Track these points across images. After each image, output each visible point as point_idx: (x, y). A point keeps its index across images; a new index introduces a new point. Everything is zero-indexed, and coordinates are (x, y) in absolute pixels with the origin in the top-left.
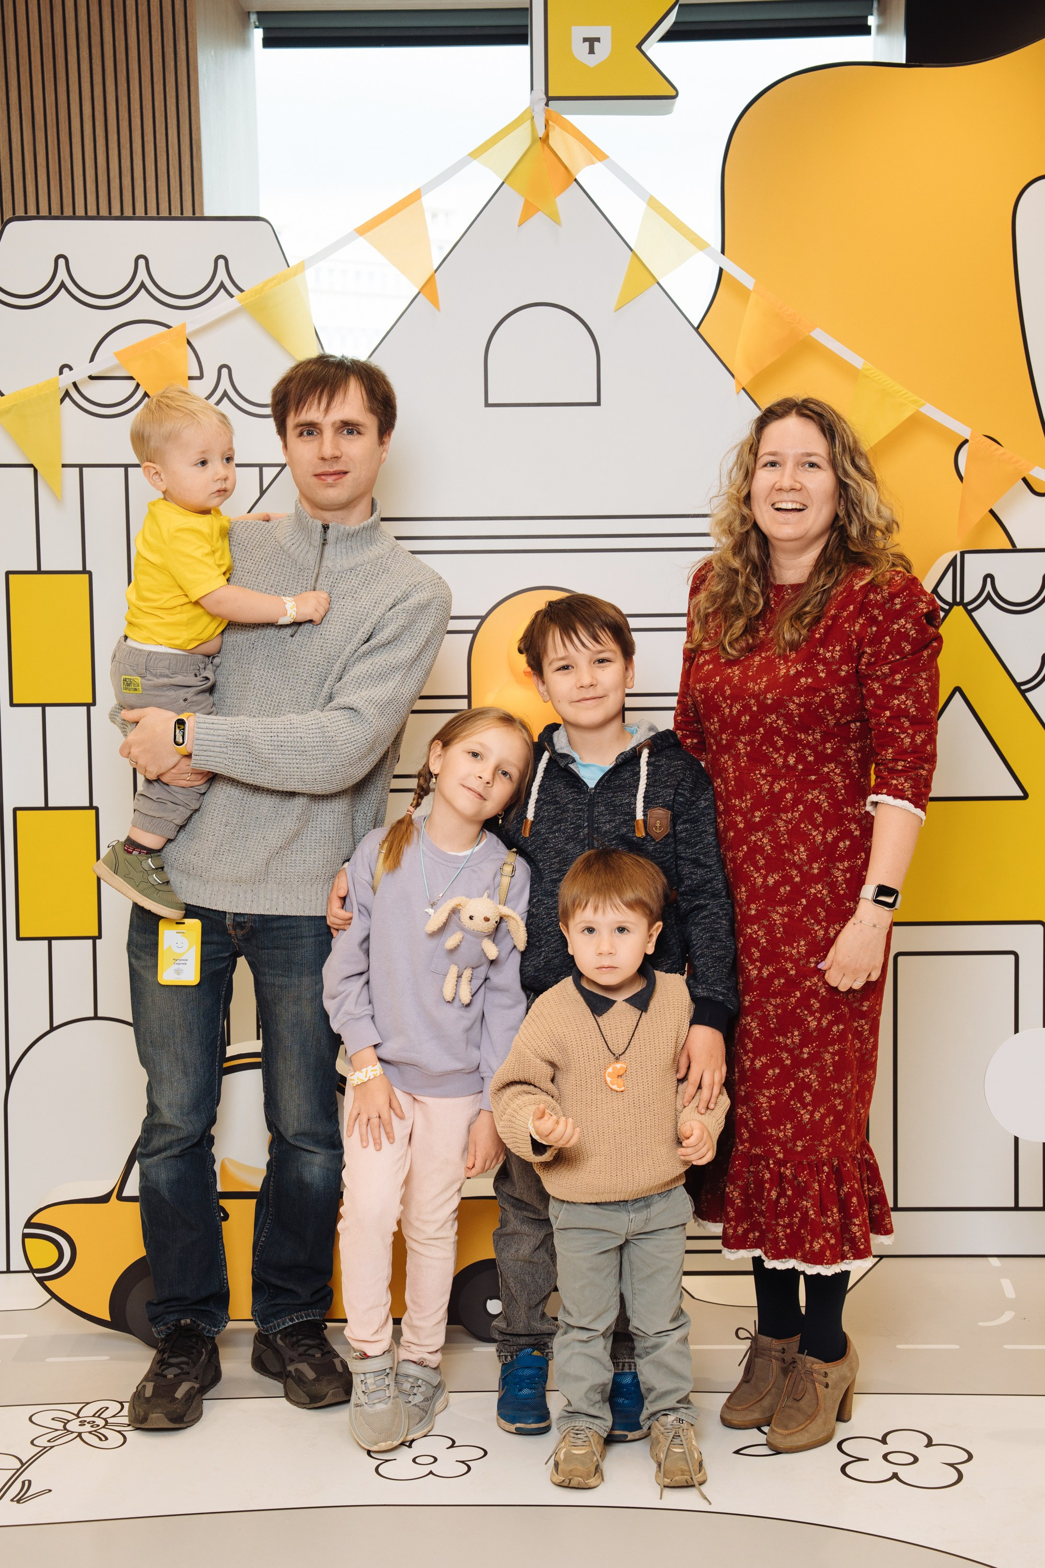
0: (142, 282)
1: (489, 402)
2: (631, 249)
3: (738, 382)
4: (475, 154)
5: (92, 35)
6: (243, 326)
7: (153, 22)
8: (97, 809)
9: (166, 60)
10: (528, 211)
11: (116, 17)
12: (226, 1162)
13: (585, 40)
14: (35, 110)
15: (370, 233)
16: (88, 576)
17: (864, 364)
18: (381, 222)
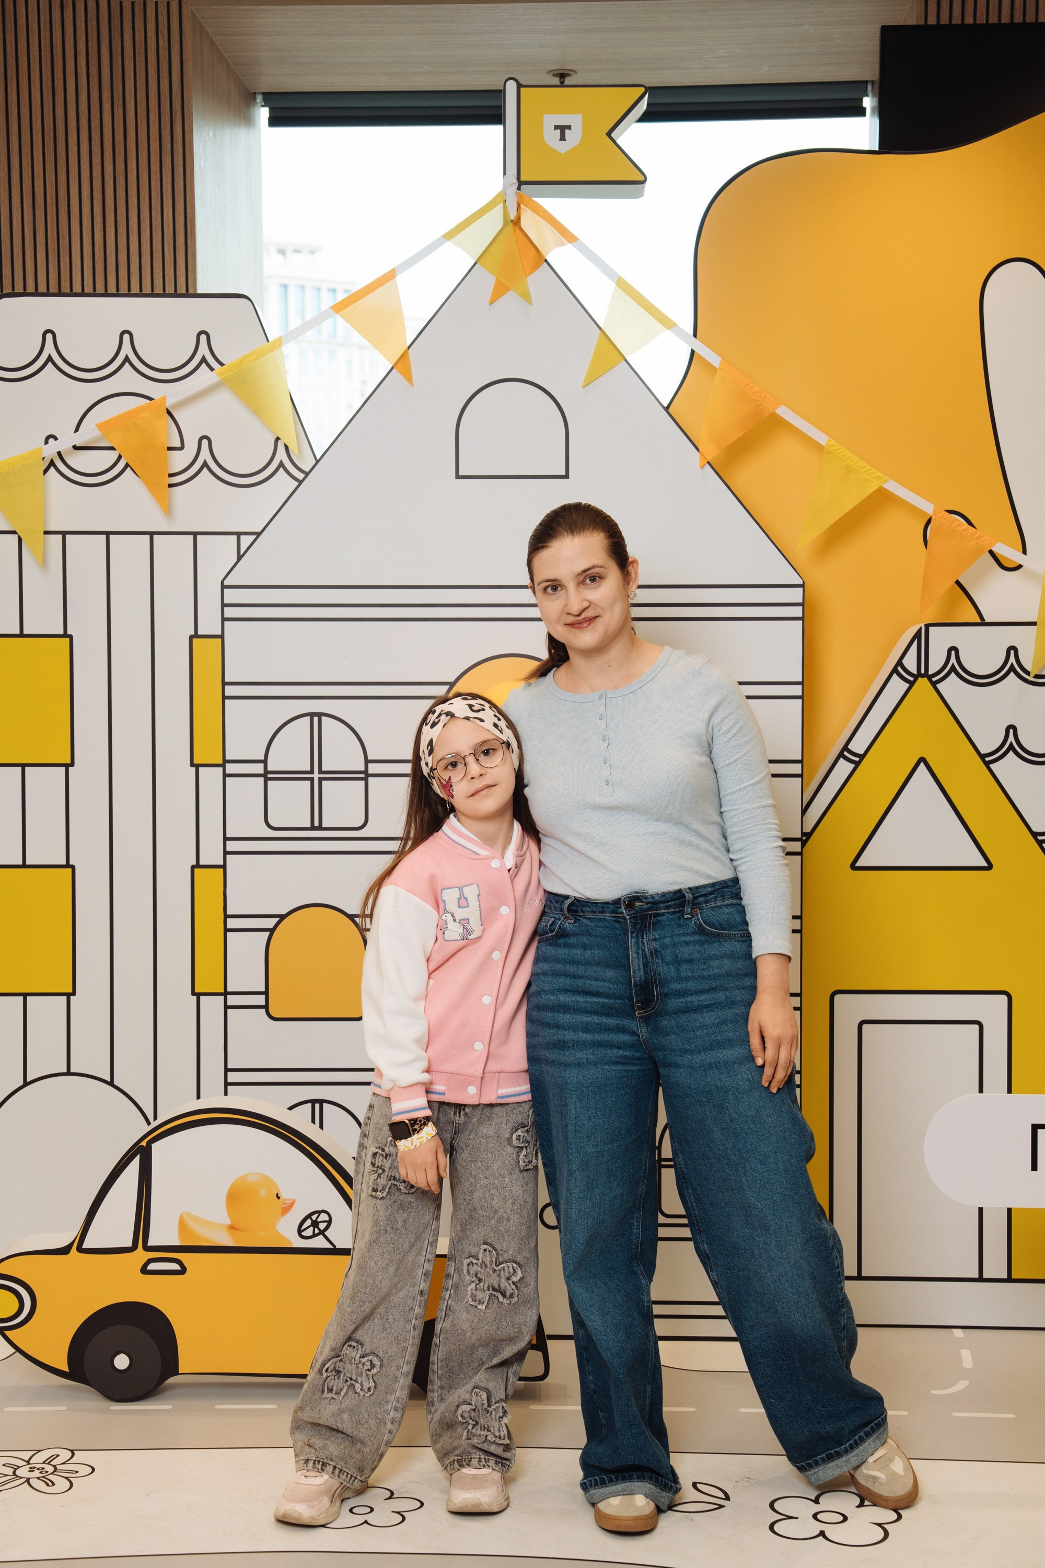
0: (127, 355)
1: (461, 474)
2: (600, 328)
3: (703, 456)
4: (449, 236)
5: (92, 118)
6: (224, 398)
7: (151, 106)
8: (73, 867)
9: (163, 142)
10: (499, 291)
11: (115, 100)
12: (185, 1216)
13: (556, 127)
14: (36, 189)
15: (346, 311)
16: (68, 639)
17: (828, 441)
18: (357, 300)
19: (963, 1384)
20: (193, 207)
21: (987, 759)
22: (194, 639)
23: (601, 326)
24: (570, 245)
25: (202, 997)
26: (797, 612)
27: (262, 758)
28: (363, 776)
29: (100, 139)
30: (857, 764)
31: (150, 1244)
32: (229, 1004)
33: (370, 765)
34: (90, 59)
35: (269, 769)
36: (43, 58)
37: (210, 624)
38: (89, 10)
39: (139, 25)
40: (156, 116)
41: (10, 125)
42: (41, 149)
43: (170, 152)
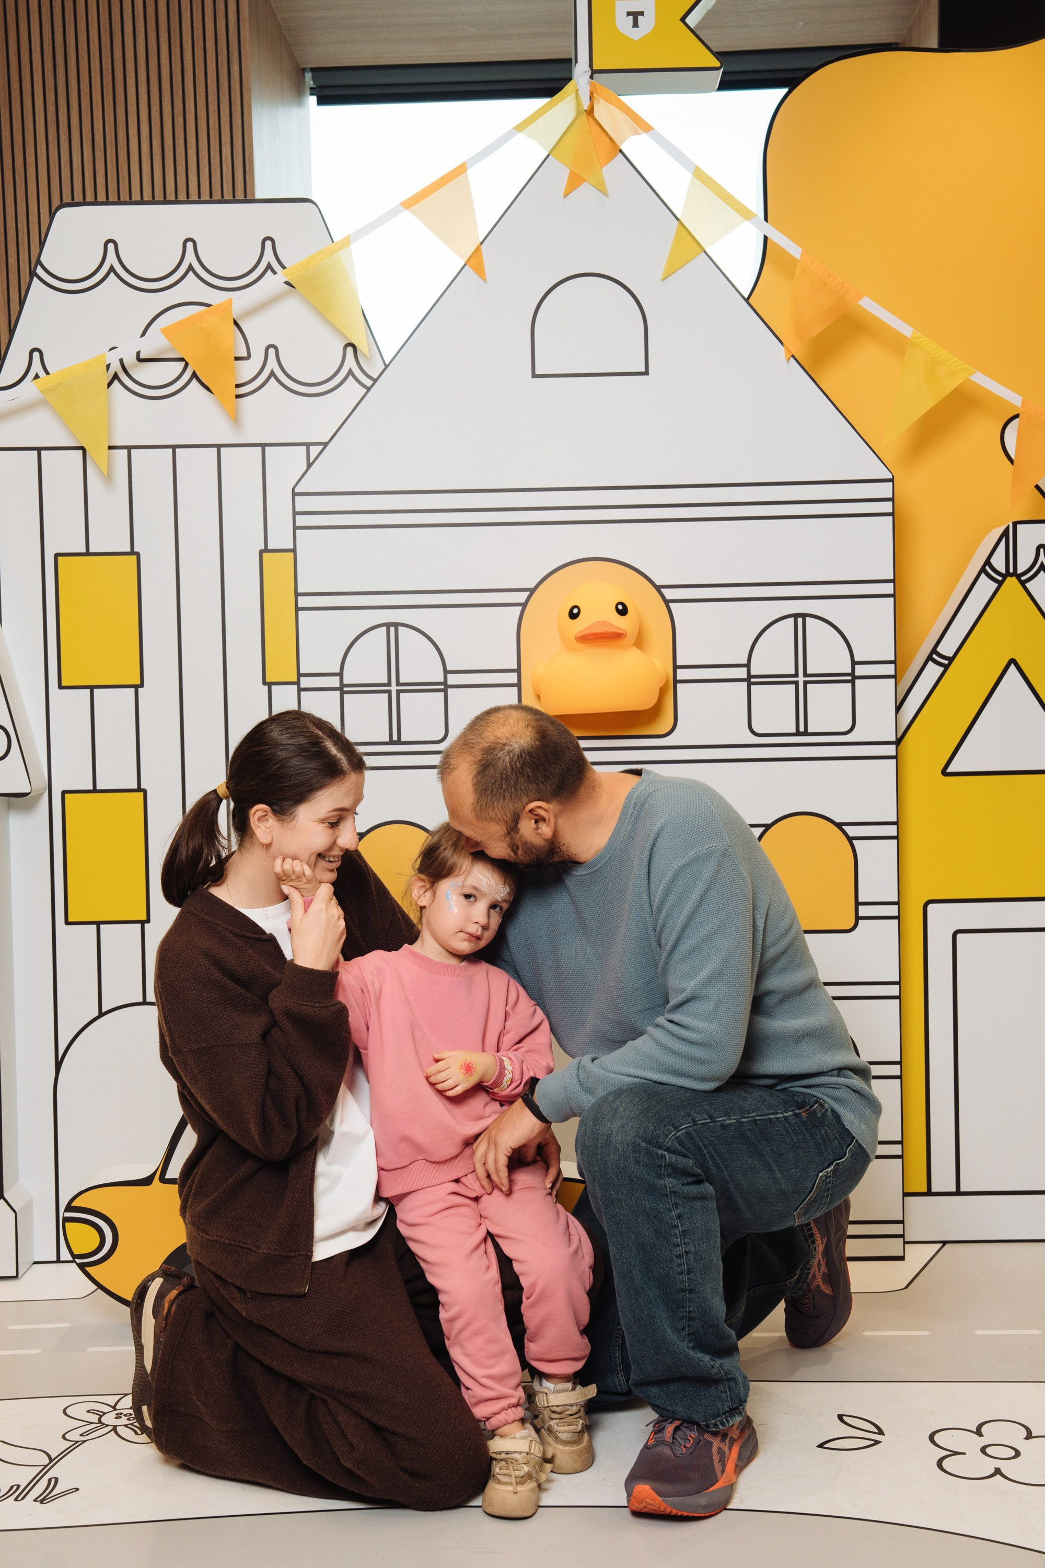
0: (190, 264)
1: (537, 373)
2: (678, 219)
3: (788, 350)
4: (521, 126)
5: (150, 59)
7: (208, 43)
8: (145, 791)
9: (221, 81)
10: (574, 182)
11: (172, 41)
13: (629, 14)
14: (96, 130)
15: (416, 207)
16: (136, 557)
17: (913, 333)
18: (427, 196)
22: (264, 554)
23: (679, 217)
24: (644, 135)
26: (887, 507)
27: (338, 671)
28: (442, 687)
29: (157, 80)
30: (946, 667)
33: (449, 676)
35: (344, 683)
37: (280, 537)
40: (212, 55)
41: (68, 67)
42: (100, 91)
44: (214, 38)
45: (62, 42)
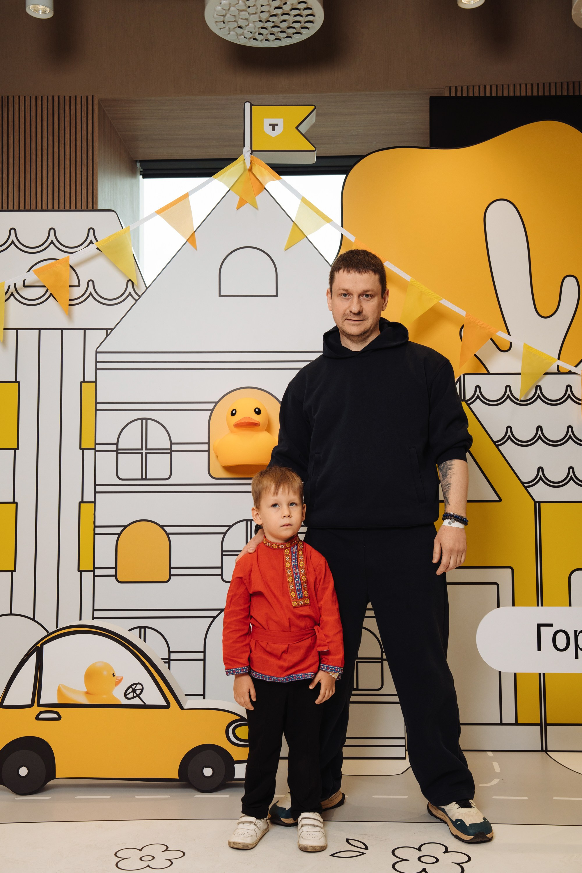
0: (52, 240)
1: (221, 294)
2: (293, 221)
5: (49, 149)
6: (101, 262)
7: (77, 143)
8: (17, 503)
10: (242, 203)
11: (60, 141)
12: (61, 686)
13: (270, 125)
14: (21, 182)
15: (163, 213)
16: (17, 384)
17: (411, 279)
18: (169, 208)
19: (495, 781)
20: (97, 190)
21: (497, 444)
22: (83, 383)
23: (294, 221)
24: (277, 181)
25: (83, 573)
27: (116, 442)
28: (169, 451)
31: (41, 703)
32: (96, 574)
33: (173, 445)
34: (49, 122)
35: (119, 448)
36: (26, 122)
37: (90, 374)
38: (49, 100)
39: (73, 107)
40: (80, 148)
41: (9, 153)
43: (86, 165)
44: (80, 140)
45: (7, 141)
